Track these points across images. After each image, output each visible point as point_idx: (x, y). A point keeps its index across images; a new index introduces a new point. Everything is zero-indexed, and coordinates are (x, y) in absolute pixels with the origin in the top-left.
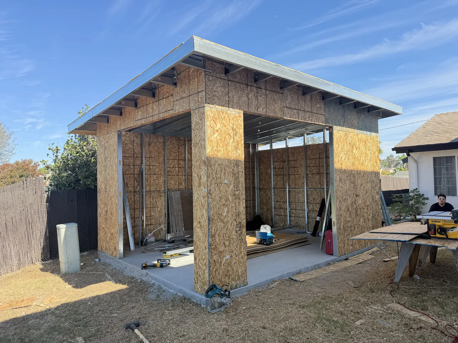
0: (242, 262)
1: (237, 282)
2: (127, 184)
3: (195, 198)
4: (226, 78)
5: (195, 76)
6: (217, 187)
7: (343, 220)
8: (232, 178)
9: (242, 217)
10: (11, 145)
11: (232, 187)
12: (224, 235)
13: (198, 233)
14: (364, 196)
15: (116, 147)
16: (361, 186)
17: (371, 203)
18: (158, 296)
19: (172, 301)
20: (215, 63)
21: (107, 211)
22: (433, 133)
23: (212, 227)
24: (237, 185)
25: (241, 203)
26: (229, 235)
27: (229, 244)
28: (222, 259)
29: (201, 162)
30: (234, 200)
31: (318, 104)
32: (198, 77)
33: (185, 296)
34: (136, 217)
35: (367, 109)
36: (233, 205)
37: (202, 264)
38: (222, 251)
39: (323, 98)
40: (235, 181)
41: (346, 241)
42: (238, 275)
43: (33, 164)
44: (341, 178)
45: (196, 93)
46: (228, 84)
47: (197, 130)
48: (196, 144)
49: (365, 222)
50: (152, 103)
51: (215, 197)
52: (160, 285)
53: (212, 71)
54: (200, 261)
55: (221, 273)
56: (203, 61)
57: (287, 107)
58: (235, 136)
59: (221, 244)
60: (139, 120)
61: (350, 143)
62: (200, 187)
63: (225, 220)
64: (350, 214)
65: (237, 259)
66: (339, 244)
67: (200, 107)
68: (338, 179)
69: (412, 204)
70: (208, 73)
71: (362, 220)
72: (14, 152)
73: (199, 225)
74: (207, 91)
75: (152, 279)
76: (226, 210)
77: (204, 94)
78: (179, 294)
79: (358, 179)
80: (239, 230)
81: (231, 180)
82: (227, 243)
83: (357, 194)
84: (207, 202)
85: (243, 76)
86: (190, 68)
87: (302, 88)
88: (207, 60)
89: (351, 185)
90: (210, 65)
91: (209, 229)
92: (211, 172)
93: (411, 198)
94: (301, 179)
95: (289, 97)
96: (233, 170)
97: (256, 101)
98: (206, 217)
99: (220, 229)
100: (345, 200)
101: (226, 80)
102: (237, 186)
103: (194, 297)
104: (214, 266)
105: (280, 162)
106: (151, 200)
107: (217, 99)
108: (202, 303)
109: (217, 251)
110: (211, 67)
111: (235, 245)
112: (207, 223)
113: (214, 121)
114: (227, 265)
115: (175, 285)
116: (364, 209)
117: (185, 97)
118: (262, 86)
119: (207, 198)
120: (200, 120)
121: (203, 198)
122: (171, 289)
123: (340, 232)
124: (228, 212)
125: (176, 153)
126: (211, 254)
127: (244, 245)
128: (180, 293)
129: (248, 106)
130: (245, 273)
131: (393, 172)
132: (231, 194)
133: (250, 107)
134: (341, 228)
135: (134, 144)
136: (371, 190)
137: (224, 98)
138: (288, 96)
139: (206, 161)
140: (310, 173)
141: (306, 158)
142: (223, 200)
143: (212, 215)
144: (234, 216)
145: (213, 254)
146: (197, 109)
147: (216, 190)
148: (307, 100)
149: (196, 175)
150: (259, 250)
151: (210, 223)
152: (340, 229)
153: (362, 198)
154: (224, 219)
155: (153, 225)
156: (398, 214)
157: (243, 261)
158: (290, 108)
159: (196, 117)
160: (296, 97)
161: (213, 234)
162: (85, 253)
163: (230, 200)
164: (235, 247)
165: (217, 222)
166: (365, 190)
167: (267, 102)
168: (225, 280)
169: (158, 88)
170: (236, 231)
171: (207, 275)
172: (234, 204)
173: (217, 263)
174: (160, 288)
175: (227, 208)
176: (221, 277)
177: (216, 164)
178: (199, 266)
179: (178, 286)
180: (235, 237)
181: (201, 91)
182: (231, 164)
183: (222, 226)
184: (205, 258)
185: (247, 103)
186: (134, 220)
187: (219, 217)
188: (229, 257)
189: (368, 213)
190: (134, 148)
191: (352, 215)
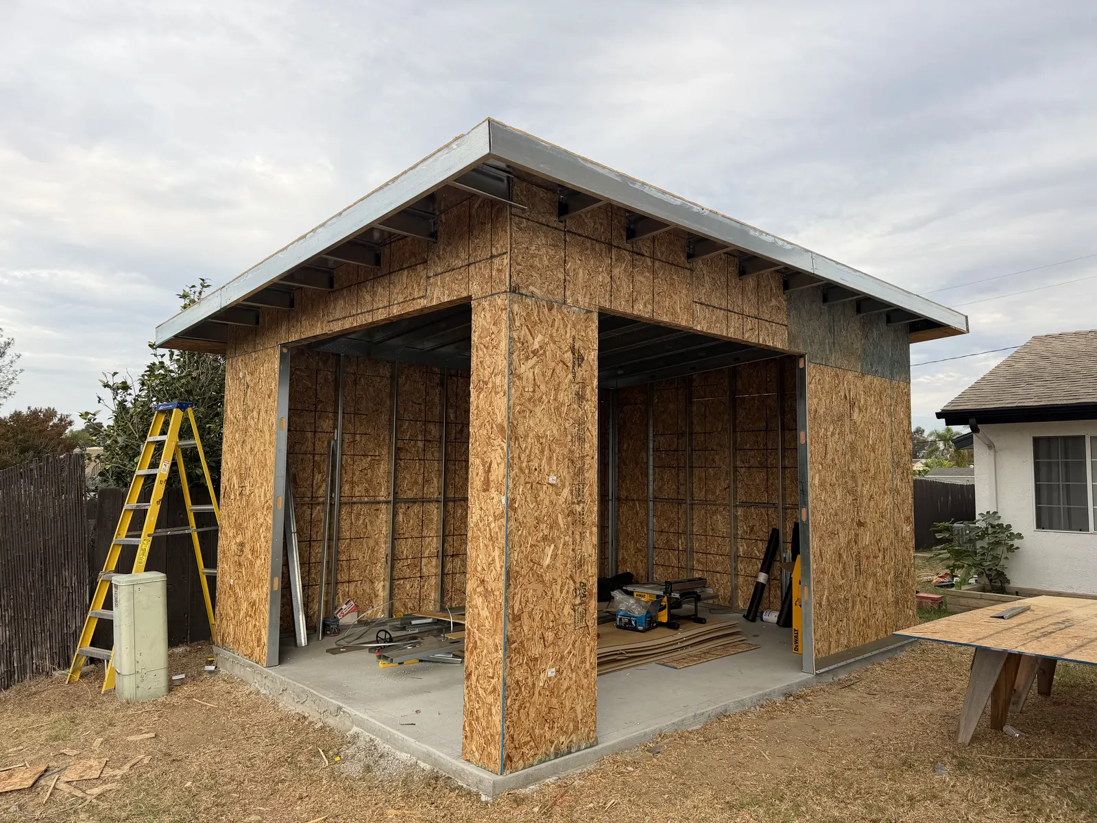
0: (585, 685)
1: (571, 738)
2: (296, 478)
3: (475, 519)
4: (561, 226)
5: (485, 217)
6: (530, 491)
7: (827, 584)
8: (566, 470)
9: (588, 571)
10: (6, 372)
11: (566, 492)
12: (543, 615)
13: (477, 608)
14: (877, 526)
15: (273, 385)
16: (870, 500)
17: (891, 543)
18: (368, 769)
19: (405, 782)
20: (535, 189)
21: (242, 544)
22: (1031, 380)
23: (515, 594)
24: (579, 489)
25: (588, 534)
26: (555, 616)
27: (554, 639)
28: (535, 677)
29: (492, 428)
30: (571, 526)
31: (773, 300)
32: (492, 219)
33: (437, 772)
34: (314, 560)
35: (884, 317)
36: (567, 538)
37: (485, 690)
38: (536, 656)
39: (786, 286)
40: (573, 480)
41: (835, 637)
42: (575, 721)
43: (56, 420)
44: (825, 480)
45: (487, 259)
46: (565, 241)
47: (487, 348)
48: (481, 382)
49: (877, 590)
50: (373, 279)
51: (525, 517)
52: (371, 740)
53: (529, 207)
54: (480, 682)
55: (534, 715)
56: (506, 181)
57: (701, 304)
58: (576, 366)
59: (536, 637)
60: (338, 319)
61: (845, 397)
62: (488, 490)
63: (547, 578)
64: (844, 569)
65: (574, 679)
66: (818, 643)
67: (496, 294)
68: (816, 482)
69: (982, 547)
70: (518, 212)
71: (870, 584)
72: (11, 389)
73: (483, 589)
74: (514, 255)
75: (353, 722)
76: (549, 551)
77: (506, 261)
78: (422, 765)
79: (864, 482)
80: (581, 604)
81: (565, 477)
82: (550, 636)
83: (859, 520)
84: (504, 529)
85: (601, 224)
86: (473, 198)
87: (737, 260)
88: (515, 180)
89: (846, 499)
90: (525, 193)
91: (507, 600)
92: (516, 455)
93: (980, 534)
94: (722, 479)
95: (707, 278)
96: (571, 452)
97: (628, 286)
98: (501, 567)
99: (535, 599)
100: (833, 534)
101: (560, 230)
102: (579, 493)
103: (460, 774)
104: (517, 695)
105: (669, 436)
106: (353, 520)
107: (538, 276)
108: (482, 790)
109: (524, 655)
110: (525, 196)
111: (570, 640)
112: (502, 585)
113: (529, 329)
114: (547, 693)
115: (413, 740)
116: (876, 557)
117: (457, 269)
118: (645, 251)
119: (504, 521)
120: (494, 324)
121: (496, 518)
122: (402, 750)
123: (820, 614)
124: (554, 557)
125: (421, 404)
126: (508, 664)
127: (591, 642)
128: (424, 762)
129: (611, 296)
130: (592, 715)
131: (921, 469)
132: (563, 511)
133: (615, 298)
134: (824, 603)
135: (318, 380)
136: (892, 511)
137: (555, 273)
138: (703, 277)
139: (506, 426)
140: (743, 466)
141: (735, 426)
142: (545, 525)
143: (515, 563)
144: (568, 566)
145: (515, 664)
146: (488, 298)
147: (528, 499)
148: (747, 288)
149: (478, 461)
150: (622, 653)
151: (510, 585)
152: (821, 605)
153: (872, 531)
154: (544, 574)
155: (354, 584)
156: (948, 571)
157: (589, 684)
158: (709, 306)
159: (483, 316)
160: (723, 279)
161: (516, 612)
162: (180, 650)
163: (562, 525)
164: (571, 646)
165: (526, 581)
166: (878, 511)
167: (656, 289)
168: (542, 732)
169: (391, 243)
170: (574, 605)
171: (497, 718)
172: (571, 535)
173: (523, 689)
174: (371, 748)
175: (553, 545)
176: (531, 724)
177: (531, 435)
178: (477, 694)
179: (420, 744)
180: (569, 622)
181: (500, 255)
182: (567, 436)
183: (539, 592)
184: (494, 674)
185: (608, 289)
186: (307, 569)
187: (532, 569)
188: (554, 674)
189: (886, 567)
190: (316, 390)
191: (849, 572)
